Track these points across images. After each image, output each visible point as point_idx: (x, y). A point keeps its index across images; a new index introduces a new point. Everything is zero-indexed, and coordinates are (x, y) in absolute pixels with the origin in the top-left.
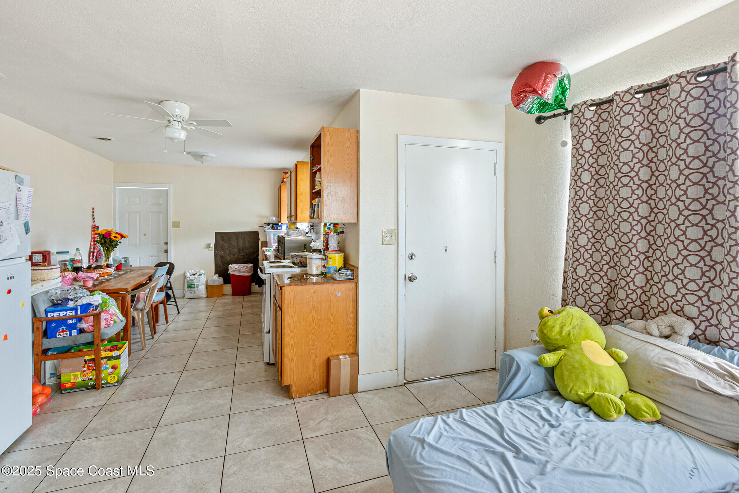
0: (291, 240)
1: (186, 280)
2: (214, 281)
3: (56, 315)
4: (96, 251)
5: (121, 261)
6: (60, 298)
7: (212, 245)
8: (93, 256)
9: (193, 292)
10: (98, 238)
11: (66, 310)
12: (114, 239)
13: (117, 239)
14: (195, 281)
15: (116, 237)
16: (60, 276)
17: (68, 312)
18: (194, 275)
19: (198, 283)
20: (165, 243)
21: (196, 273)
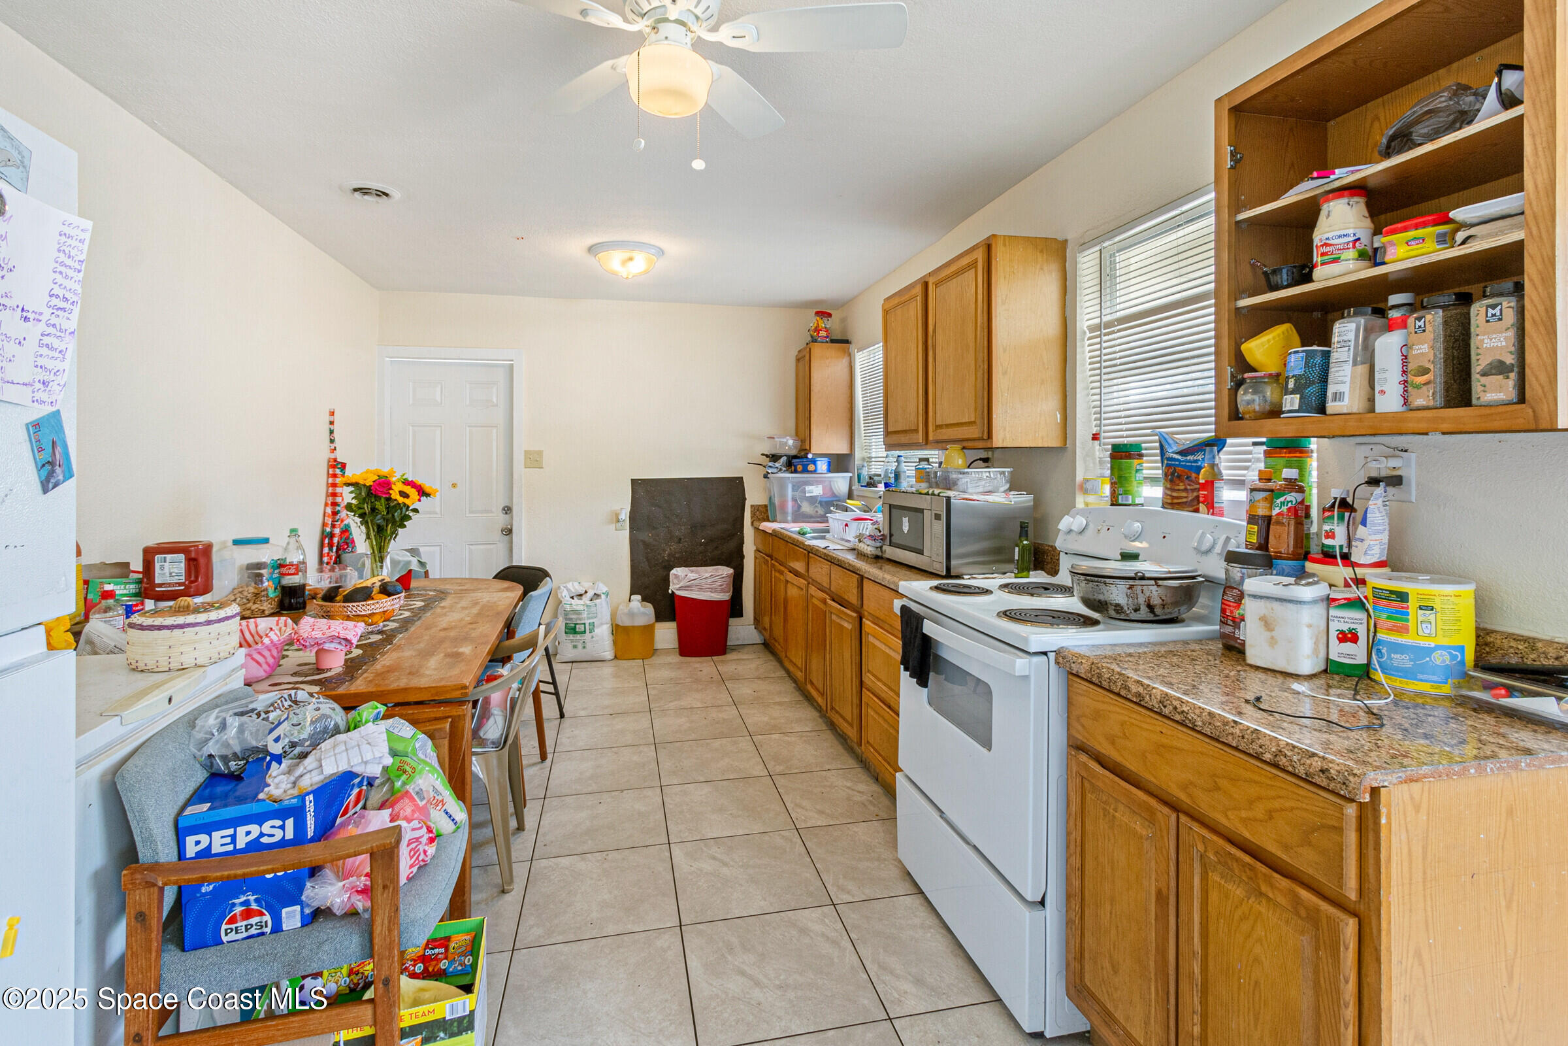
0: (968, 505)
2: (631, 614)
3: (219, 841)
4: (337, 531)
5: (409, 563)
6: (237, 749)
7: (625, 515)
8: (331, 545)
9: (580, 646)
10: (347, 496)
11: (260, 819)
12: (401, 500)
13: (407, 501)
14: (585, 615)
15: (404, 495)
16: (241, 646)
17: (266, 827)
18: (581, 595)
19: (591, 621)
20: (504, 509)
21: (586, 592)
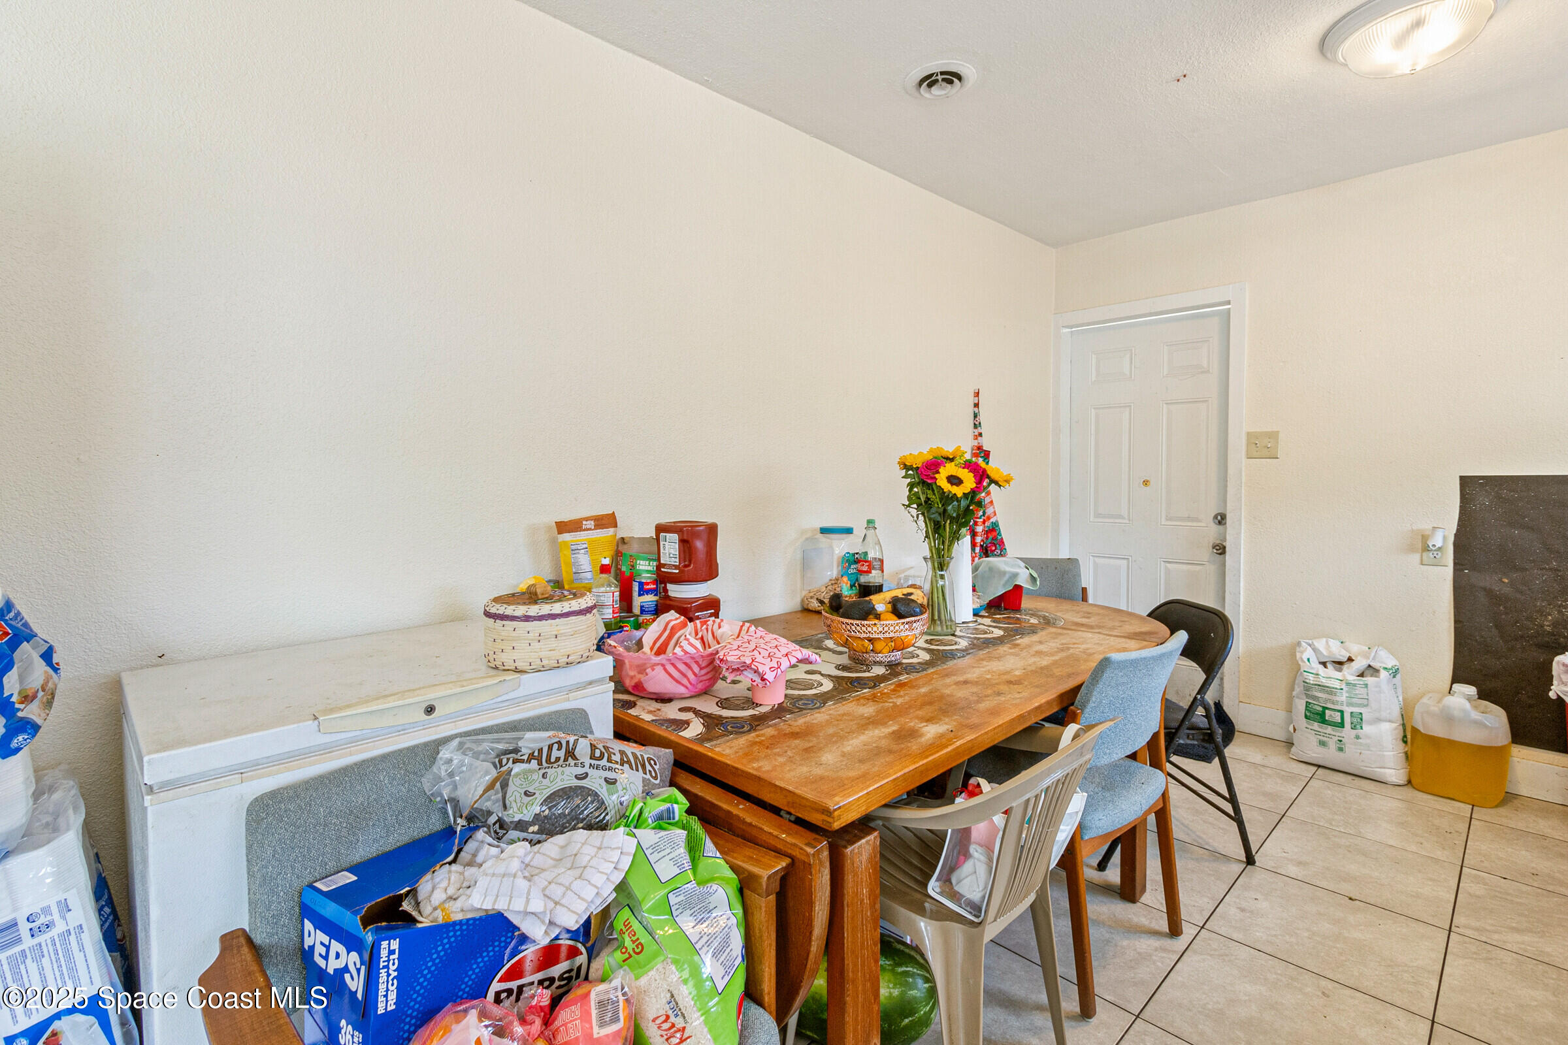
1: (1299, 680)
2: (1449, 718)
5: (1015, 575)
7: (1444, 540)
9: (1333, 743)
12: (949, 487)
13: (958, 491)
14: (1344, 698)
18: (1341, 663)
19: (1356, 710)
20: (1215, 517)
21: (1350, 660)
